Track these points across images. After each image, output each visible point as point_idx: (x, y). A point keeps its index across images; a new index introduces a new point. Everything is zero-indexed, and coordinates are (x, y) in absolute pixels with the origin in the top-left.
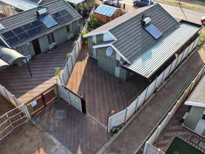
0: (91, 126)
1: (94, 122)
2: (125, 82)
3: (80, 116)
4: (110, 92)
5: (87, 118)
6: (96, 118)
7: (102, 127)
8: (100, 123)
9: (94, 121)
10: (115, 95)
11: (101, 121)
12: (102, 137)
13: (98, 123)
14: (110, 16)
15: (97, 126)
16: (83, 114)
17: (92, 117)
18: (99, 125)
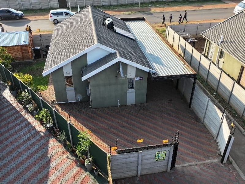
0: (201, 175)
1: (196, 167)
2: (146, 104)
3: (173, 177)
4: (151, 124)
5: (183, 172)
6: (189, 161)
7: (211, 164)
8: (201, 162)
9: (193, 166)
10: (160, 123)
11: (200, 160)
12: (229, 174)
13: (200, 165)
14: (27, 43)
15: (205, 168)
16: (172, 171)
17: (186, 165)
18: (205, 165)
